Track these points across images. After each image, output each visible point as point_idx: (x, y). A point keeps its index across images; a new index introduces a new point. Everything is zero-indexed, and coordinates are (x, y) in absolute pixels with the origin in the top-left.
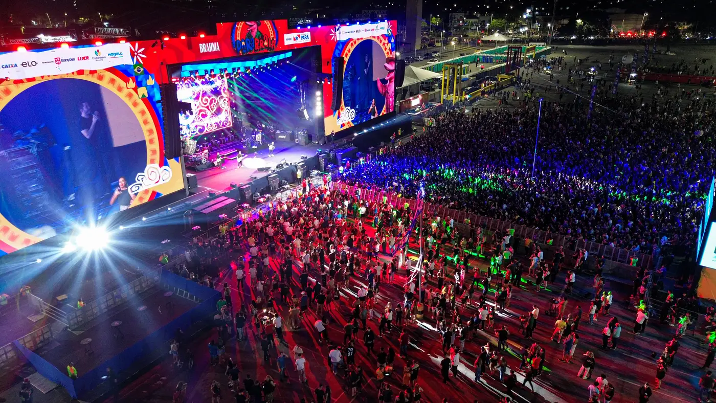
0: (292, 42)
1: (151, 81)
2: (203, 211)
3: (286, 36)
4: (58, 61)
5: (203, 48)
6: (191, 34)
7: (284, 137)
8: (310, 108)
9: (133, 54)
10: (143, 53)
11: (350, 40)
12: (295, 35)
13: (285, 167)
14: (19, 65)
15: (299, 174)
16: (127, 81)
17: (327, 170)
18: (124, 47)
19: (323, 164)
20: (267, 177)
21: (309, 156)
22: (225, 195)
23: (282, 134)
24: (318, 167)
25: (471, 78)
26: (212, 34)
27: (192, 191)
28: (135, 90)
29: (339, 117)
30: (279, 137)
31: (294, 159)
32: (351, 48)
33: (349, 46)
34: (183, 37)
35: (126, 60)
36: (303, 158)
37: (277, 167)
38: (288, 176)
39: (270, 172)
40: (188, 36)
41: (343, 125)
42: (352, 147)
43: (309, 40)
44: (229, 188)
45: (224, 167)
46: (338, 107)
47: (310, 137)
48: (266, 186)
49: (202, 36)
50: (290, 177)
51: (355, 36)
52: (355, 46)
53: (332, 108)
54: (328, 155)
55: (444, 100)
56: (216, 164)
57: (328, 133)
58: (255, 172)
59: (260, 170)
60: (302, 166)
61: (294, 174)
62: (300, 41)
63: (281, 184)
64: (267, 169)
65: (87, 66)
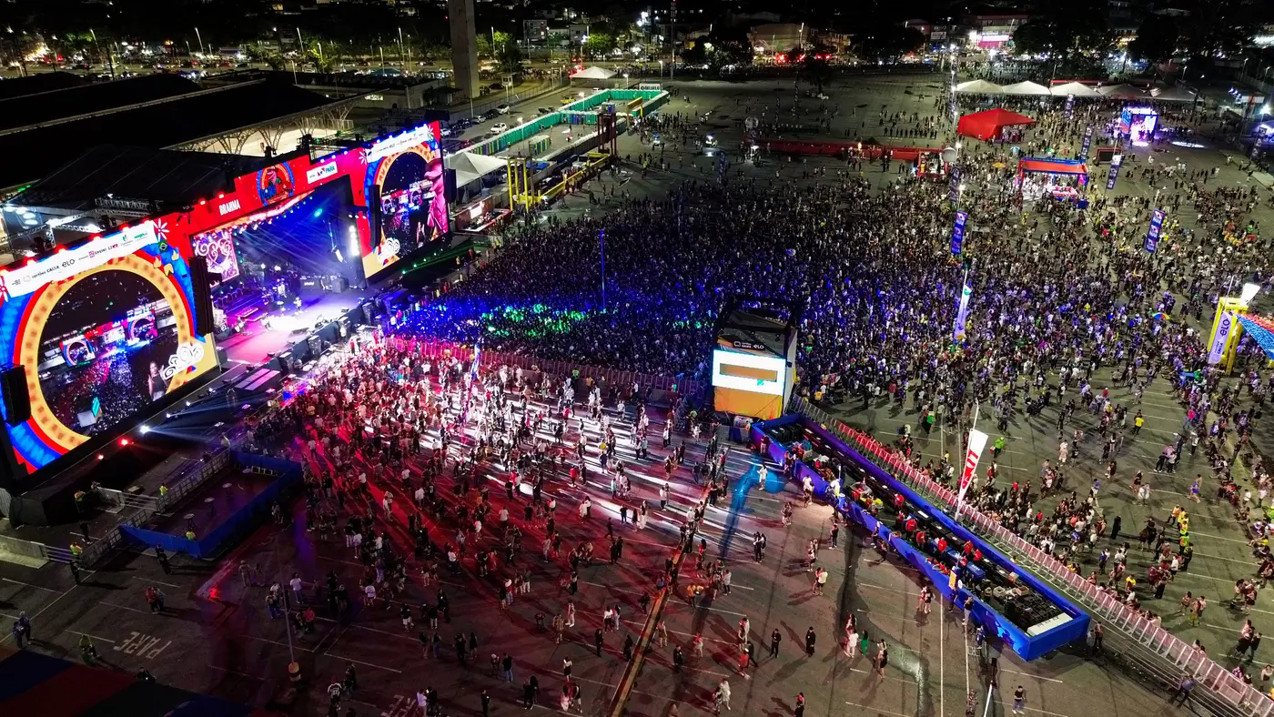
0: (317, 178)
1: (176, 256)
2: (248, 388)
3: (309, 173)
4: (92, 254)
5: (224, 209)
6: (209, 196)
7: (312, 284)
8: (343, 249)
9: (156, 231)
10: (166, 228)
11: (384, 158)
12: (319, 169)
13: (325, 325)
14: (60, 266)
15: (343, 332)
16: (152, 261)
17: (374, 323)
18: (148, 226)
19: (368, 315)
20: (307, 340)
21: (351, 307)
22: (264, 367)
23: (308, 280)
24: (363, 321)
25: (551, 163)
26: (231, 192)
27: (225, 367)
28: (161, 269)
29: (380, 253)
30: (306, 284)
31: (333, 313)
32: (385, 169)
33: (383, 167)
34: (203, 203)
35: (151, 239)
36: (343, 311)
37: (316, 326)
38: (331, 336)
39: (309, 334)
40: (207, 199)
41: (386, 261)
42: (401, 289)
43: (335, 171)
44: (266, 359)
45: (249, 333)
46: (378, 242)
47: (346, 283)
48: (307, 352)
49: (221, 196)
50: (332, 335)
51: (388, 153)
52: (390, 164)
53: (371, 242)
54: (373, 302)
55: (514, 202)
56: (237, 329)
57: (367, 275)
58: (290, 335)
59: (296, 332)
60: (345, 321)
61: (337, 332)
62: (325, 175)
63: (324, 347)
64: (304, 331)
65: (115, 254)
